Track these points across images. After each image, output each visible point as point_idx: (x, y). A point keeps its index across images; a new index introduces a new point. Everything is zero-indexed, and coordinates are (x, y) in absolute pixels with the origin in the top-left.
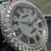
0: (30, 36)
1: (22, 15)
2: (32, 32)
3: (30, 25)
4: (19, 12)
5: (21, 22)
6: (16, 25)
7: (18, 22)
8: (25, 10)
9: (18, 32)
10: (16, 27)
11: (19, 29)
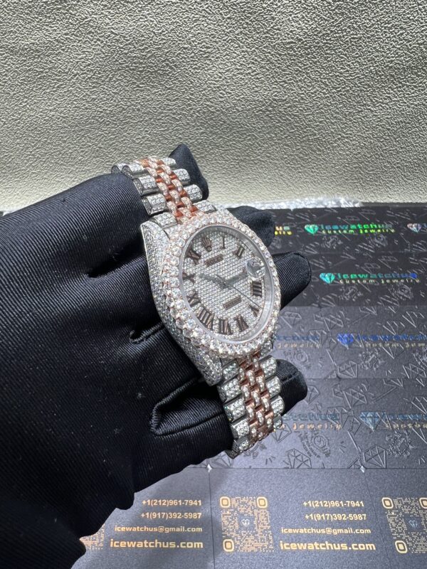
0: (220, 313)
1: (206, 256)
2: (228, 306)
3: (224, 284)
4: (198, 248)
5: (201, 277)
6: (188, 282)
7: (193, 276)
8: (216, 241)
9: (194, 299)
10: (189, 287)
11: (196, 294)
